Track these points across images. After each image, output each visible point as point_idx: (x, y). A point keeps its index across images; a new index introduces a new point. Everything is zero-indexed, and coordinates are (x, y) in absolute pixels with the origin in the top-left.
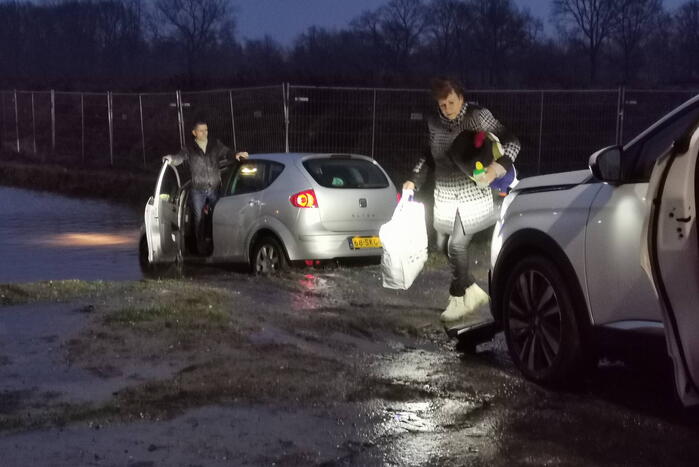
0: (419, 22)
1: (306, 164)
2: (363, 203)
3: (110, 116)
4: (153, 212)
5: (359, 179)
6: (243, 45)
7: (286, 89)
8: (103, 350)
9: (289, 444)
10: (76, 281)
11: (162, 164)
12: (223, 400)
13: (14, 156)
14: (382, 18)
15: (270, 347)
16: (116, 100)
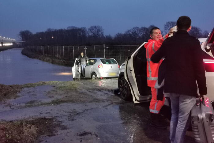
0: (138, 32)
1: (101, 60)
2: (111, 67)
3: (73, 51)
4: (74, 68)
5: (112, 62)
6: (105, 37)
7: (104, 45)
8: (53, 93)
9: (75, 110)
10: (56, 81)
11: (75, 60)
12: (68, 102)
13: (57, 58)
14: (131, 31)
15: (82, 93)
16: (74, 48)
